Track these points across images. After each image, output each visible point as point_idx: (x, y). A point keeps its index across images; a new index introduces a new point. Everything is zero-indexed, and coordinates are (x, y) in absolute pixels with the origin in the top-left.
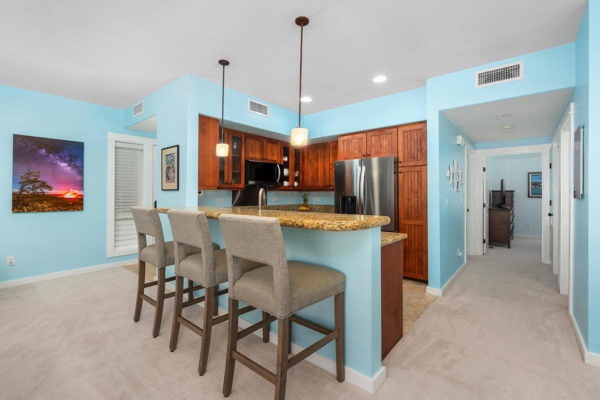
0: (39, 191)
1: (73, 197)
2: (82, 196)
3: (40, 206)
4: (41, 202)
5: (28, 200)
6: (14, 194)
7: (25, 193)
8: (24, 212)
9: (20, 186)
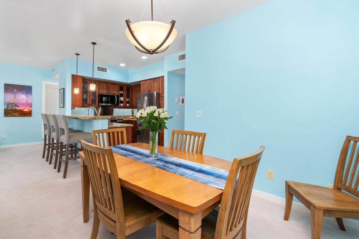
0: (14, 108)
1: (27, 110)
2: (31, 110)
3: (14, 114)
5: (10, 112)
6: (5, 109)
7: (9, 109)
8: (8, 117)
9: (7, 106)
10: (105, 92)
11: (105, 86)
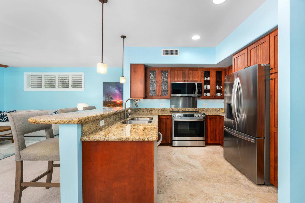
0: (110, 100)
1: (119, 102)
2: (122, 102)
4: (110, 104)
8: (106, 107)
10: (180, 80)
11: (181, 73)
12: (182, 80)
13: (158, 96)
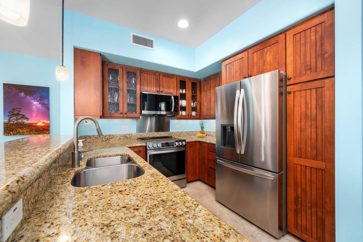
0: (20, 121)
1: (43, 125)
4: (22, 128)
5: (14, 127)
6: (5, 123)
7: (12, 122)
8: (11, 135)
9: (8, 118)
10: (152, 89)
11: (153, 79)
12: (154, 89)
13: (122, 113)
